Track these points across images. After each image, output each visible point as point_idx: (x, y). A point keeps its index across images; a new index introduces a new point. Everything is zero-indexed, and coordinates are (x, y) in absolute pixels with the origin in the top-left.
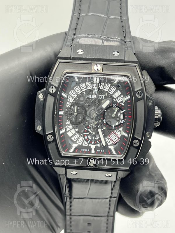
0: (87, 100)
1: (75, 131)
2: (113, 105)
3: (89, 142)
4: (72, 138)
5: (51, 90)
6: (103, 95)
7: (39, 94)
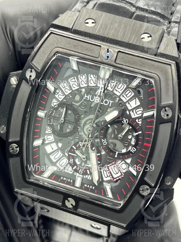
0: (84, 102)
1: (58, 146)
2: (123, 120)
3: (74, 168)
4: (51, 156)
5: (28, 74)
6: (110, 100)
7: (12, 76)
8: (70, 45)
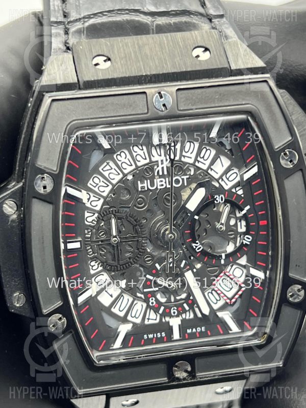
0: (141, 195)
1: (120, 287)
2: (215, 199)
3: (161, 312)
4: (112, 310)
5: (39, 186)
6: (182, 176)
7: (4, 201)
8: (91, 110)
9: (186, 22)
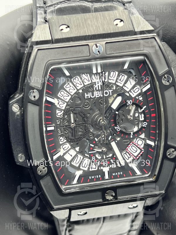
1: (76, 151)
4: (72, 163)
5: (31, 96)
7: (13, 105)
8: (59, 55)
9: (110, 6)
